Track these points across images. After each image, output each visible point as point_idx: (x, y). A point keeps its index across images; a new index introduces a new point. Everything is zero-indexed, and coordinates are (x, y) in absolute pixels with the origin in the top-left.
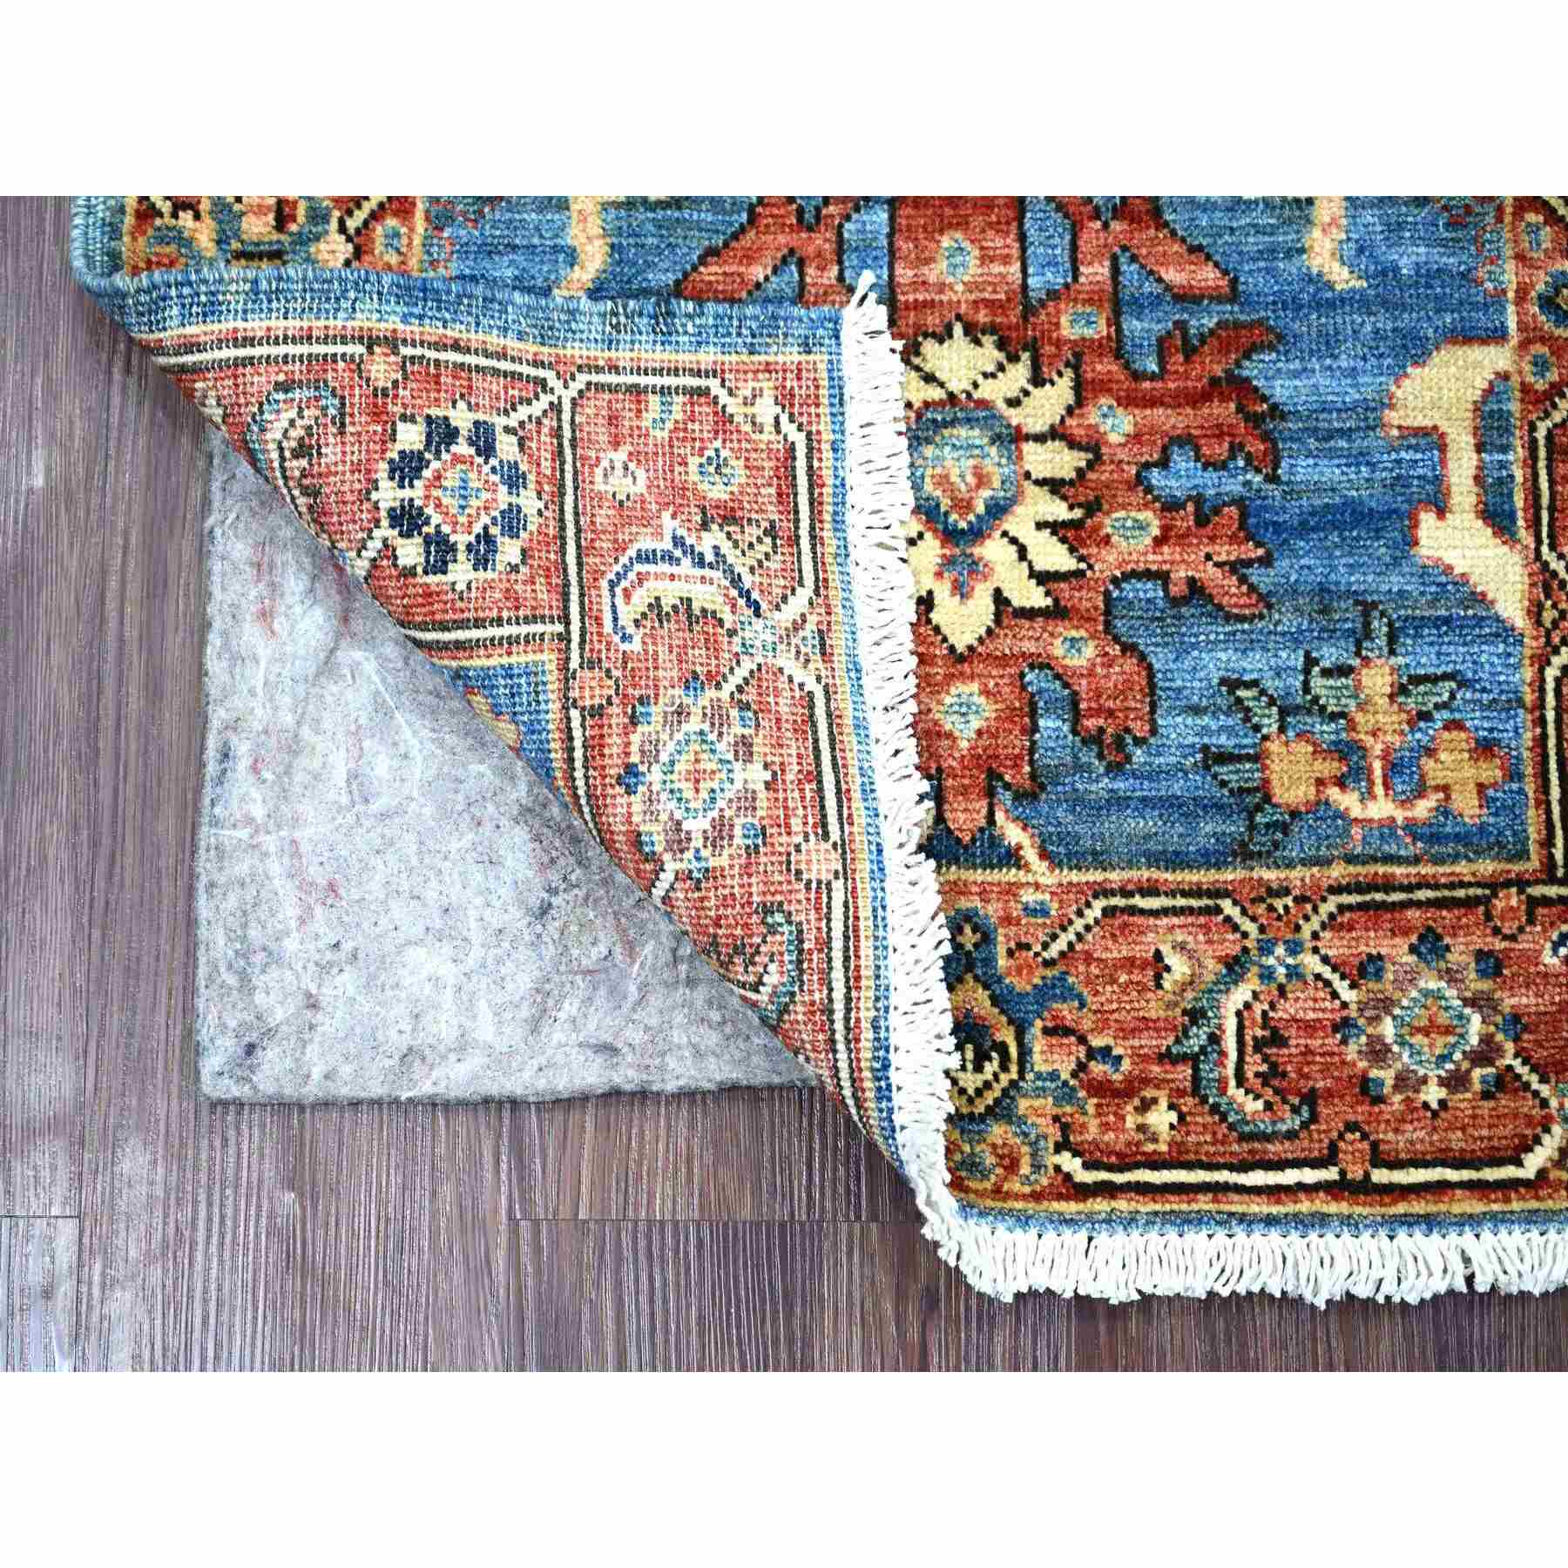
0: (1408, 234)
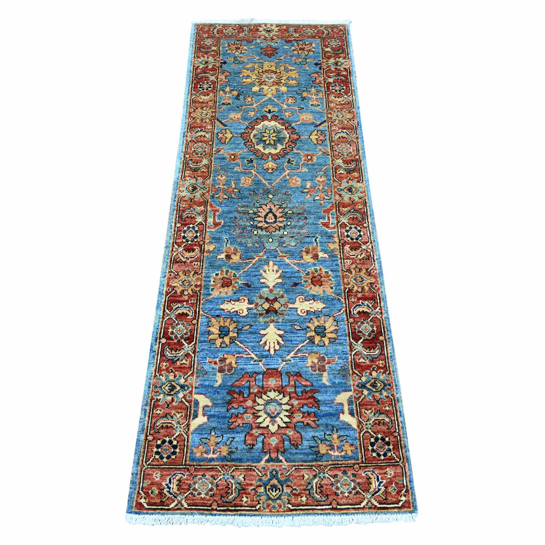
0: (337, 378)
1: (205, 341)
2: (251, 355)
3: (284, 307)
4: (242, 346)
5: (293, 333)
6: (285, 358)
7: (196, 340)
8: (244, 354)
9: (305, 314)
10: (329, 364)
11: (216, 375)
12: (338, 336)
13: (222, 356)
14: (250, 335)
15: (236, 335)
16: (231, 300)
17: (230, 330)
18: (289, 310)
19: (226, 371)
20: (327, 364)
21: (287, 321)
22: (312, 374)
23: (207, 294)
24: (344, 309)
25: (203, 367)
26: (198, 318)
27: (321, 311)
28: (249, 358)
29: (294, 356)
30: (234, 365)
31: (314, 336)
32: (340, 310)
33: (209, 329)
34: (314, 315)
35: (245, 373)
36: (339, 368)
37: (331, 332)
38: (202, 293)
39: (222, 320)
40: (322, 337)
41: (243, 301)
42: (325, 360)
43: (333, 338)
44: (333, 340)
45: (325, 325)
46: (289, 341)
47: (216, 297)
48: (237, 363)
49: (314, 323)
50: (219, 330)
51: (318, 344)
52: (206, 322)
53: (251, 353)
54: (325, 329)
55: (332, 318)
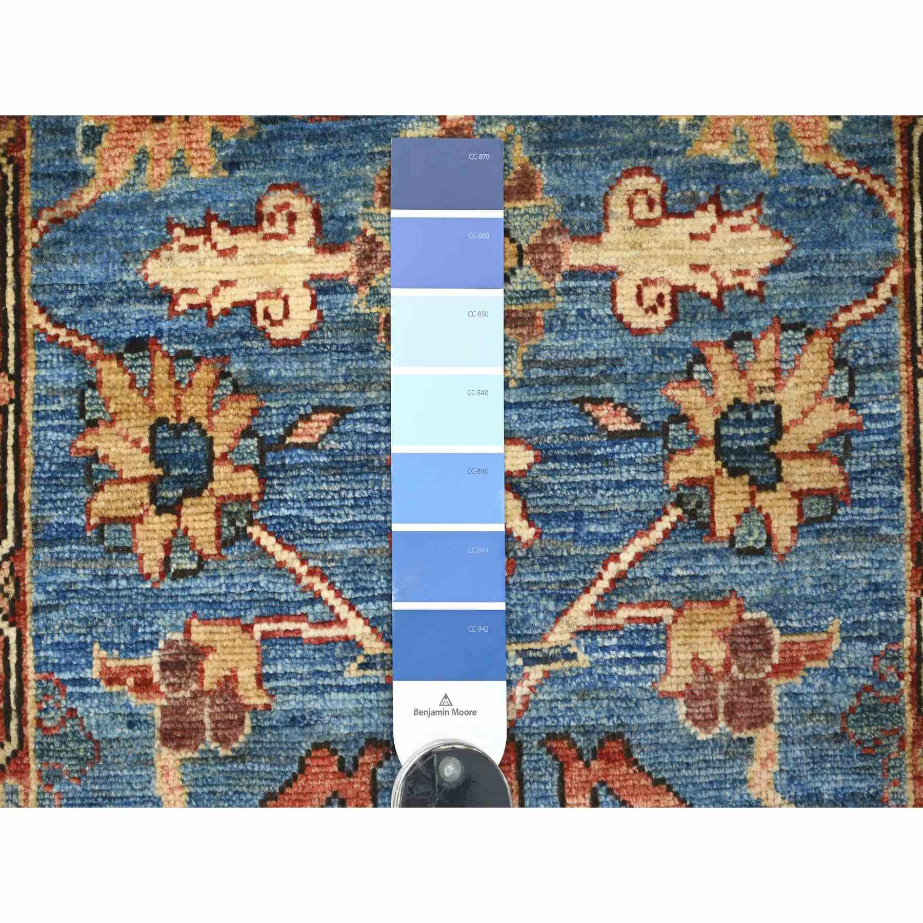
0: (829, 765)
1: (71, 534)
2: (343, 623)
3: (538, 265)
4: (290, 558)
5: (586, 458)
6: (542, 637)
7: (19, 525)
8: (303, 617)
9: (664, 314)
10: (790, 673)
11: (148, 763)
12: (850, 478)
13: (179, 636)
14: (330, 487)
15: (248, 483)
16: (209, 218)
17: (218, 451)
18: (567, 291)
19: (208, 734)
20: (777, 671)
21: (553, 374)
22: (693, 744)
23: (59, 177)
24: (895, 277)
25: (72, 712)
26: (20, 364)
27: (758, 294)
28: (333, 642)
29: (593, 621)
30: (253, 697)
31: (709, 484)
32: (872, 284)
33: (89, 442)
34: (716, 323)
35: (316, 746)
36: (847, 702)
37: (814, 452)
38: (28, 169)
39: (161, 377)
40: (760, 485)
41: (281, 226)
42: (768, 649)
43: (821, 494)
44: (818, 508)
45: (777, 397)
46: (562, 517)
47: (114, 195)
48: (268, 677)
49: (711, 382)
50: (152, 450)
51: (732, 539)
52: (68, 392)
53: (342, 610)
54: (779, 430)
55: (821, 343)
